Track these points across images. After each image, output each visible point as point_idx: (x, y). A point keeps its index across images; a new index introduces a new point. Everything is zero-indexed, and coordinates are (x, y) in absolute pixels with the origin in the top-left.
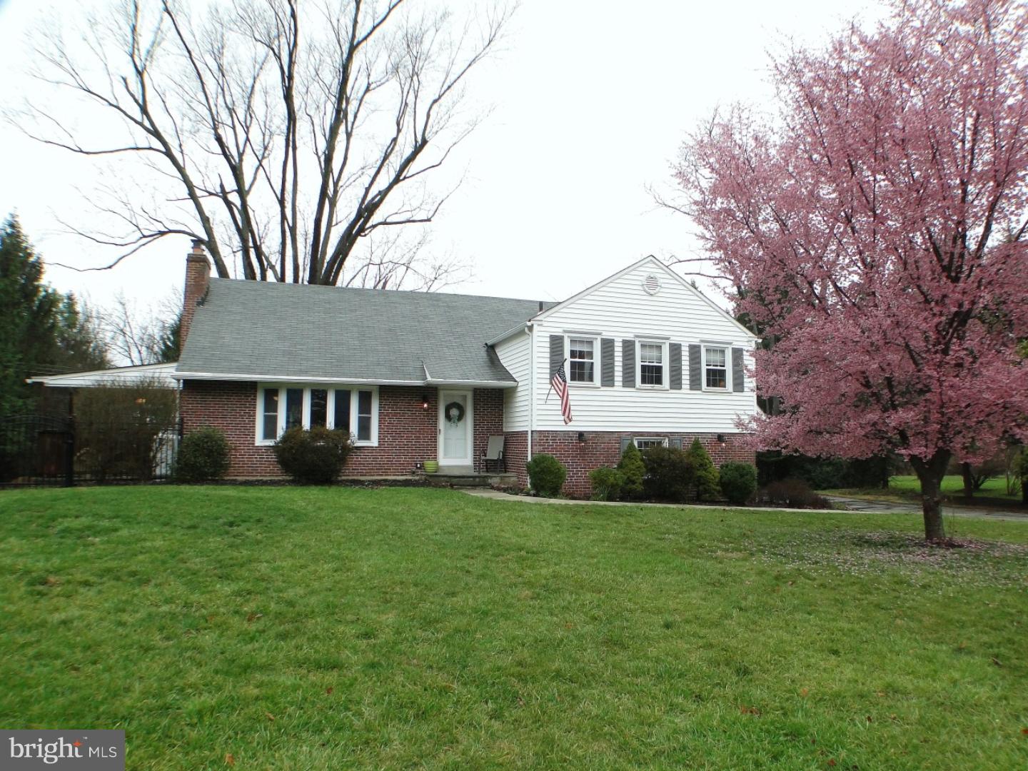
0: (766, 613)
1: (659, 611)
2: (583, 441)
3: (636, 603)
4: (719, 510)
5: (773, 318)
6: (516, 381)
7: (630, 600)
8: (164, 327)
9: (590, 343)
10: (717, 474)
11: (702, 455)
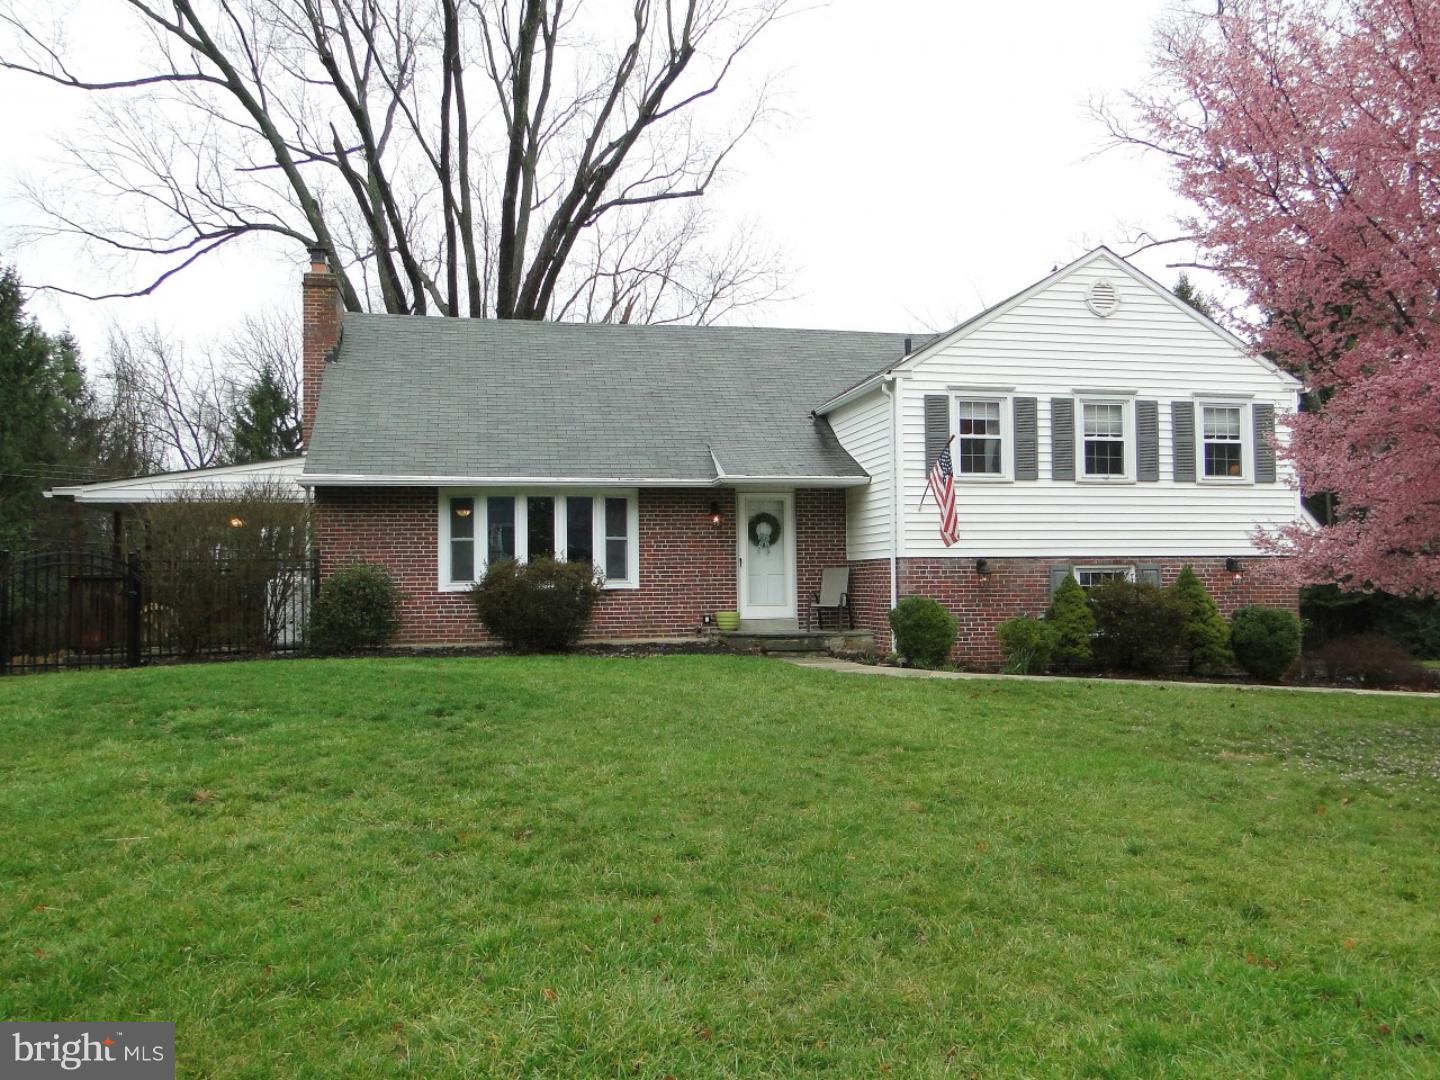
0: (1297, 839)
1: (1122, 833)
2: (985, 574)
3: (1084, 821)
4: (1229, 691)
5: (1320, 358)
6: (867, 475)
7: (1074, 816)
8: (234, 391)
9: (994, 406)
10: (1225, 629)
11: (1196, 596)
